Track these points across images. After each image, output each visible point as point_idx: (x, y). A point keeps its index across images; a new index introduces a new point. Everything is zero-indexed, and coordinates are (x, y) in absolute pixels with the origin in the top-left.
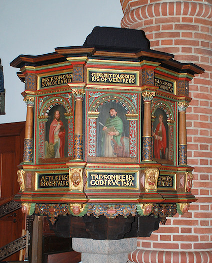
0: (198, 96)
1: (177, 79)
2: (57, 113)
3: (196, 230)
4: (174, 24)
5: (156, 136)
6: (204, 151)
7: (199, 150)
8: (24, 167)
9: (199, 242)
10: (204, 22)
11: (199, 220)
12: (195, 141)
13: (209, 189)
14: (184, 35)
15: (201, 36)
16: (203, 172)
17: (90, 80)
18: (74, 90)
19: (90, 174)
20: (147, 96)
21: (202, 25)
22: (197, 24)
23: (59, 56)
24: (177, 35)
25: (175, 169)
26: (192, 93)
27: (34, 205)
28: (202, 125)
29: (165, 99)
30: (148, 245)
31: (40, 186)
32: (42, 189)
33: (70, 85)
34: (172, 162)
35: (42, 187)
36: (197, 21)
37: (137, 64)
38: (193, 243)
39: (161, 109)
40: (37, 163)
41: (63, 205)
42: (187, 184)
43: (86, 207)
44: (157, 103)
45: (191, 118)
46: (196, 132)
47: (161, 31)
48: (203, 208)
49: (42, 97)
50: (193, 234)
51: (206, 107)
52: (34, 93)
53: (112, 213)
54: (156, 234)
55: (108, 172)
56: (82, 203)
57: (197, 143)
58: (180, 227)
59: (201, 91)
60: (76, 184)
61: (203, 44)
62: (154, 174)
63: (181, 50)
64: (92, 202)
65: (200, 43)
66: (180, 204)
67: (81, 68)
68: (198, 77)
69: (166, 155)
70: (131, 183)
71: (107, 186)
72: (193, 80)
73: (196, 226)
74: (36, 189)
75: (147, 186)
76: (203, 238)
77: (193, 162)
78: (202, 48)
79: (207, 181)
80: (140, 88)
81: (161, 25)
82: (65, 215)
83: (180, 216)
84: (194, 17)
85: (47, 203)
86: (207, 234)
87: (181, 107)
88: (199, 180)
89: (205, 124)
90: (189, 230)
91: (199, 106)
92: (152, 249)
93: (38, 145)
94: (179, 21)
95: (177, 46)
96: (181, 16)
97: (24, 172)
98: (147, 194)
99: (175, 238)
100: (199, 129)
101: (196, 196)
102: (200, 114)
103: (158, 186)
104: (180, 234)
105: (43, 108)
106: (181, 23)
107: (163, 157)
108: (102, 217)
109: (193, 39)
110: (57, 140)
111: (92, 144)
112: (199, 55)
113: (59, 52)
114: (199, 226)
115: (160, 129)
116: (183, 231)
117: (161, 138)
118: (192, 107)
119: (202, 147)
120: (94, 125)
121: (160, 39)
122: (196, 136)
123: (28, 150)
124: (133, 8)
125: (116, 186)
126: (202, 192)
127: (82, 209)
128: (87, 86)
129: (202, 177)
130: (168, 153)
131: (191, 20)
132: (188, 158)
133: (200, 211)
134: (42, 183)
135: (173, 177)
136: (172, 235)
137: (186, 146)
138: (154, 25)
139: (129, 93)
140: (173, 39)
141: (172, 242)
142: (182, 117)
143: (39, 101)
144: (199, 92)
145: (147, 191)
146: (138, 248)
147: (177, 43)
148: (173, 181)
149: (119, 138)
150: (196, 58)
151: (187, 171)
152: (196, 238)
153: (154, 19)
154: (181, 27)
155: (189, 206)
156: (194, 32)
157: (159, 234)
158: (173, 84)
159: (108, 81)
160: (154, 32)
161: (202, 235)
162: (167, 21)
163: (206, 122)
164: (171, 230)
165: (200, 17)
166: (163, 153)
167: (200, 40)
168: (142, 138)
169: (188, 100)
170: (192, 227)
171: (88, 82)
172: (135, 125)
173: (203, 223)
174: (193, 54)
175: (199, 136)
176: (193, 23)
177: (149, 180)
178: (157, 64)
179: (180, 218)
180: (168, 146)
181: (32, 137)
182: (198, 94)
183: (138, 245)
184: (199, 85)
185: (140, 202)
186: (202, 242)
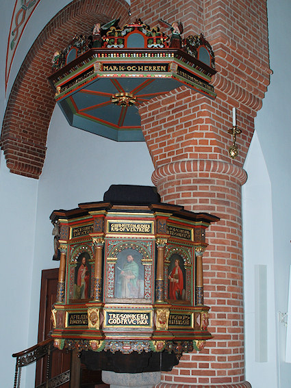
0: (215, 242)
1: (193, 227)
2: (84, 259)
3: (213, 366)
4: (192, 179)
5: (172, 279)
6: (221, 292)
7: (216, 291)
8: (55, 307)
9: (216, 377)
10: (220, 176)
11: (217, 356)
12: (212, 283)
13: (227, 327)
14: (201, 188)
15: (217, 189)
16: (221, 311)
17: (110, 231)
18: (94, 240)
19: (108, 313)
20: (159, 244)
21: (218, 179)
22: (213, 179)
23: (83, 211)
24: (195, 188)
25: (192, 308)
26: (209, 239)
27: (63, 340)
28: (219, 268)
29: (180, 245)
30: (170, 379)
31: (69, 324)
32: (70, 327)
33: (91, 235)
34: (190, 302)
35: (71, 325)
36: (212, 175)
37: (151, 215)
38: (210, 377)
39: (178, 255)
40: (68, 303)
41: (85, 341)
42: (203, 322)
43: (103, 344)
44: (172, 249)
45: (208, 261)
46: (213, 274)
47: (181, 185)
48: (220, 344)
49: (72, 245)
50: (210, 369)
51: (223, 252)
52: (66, 242)
53: (127, 349)
54: (177, 368)
55: (124, 311)
56: (99, 340)
57: (214, 285)
58: (198, 362)
59: (218, 237)
60: (94, 322)
61: (219, 195)
62: (165, 313)
63: (198, 201)
64: (109, 339)
65: (216, 195)
66: (197, 341)
67: (100, 220)
68: (215, 224)
69: (183, 296)
70: (146, 322)
71: (123, 325)
72: (209, 228)
73: (213, 362)
74: (66, 326)
75: (158, 325)
76: (219, 373)
77: (210, 302)
78: (218, 199)
79: (224, 319)
80: (154, 237)
81: (181, 180)
82: (87, 350)
83: (198, 352)
84: (209, 173)
85: (74, 339)
86: (224, 369)
87: (198, 252)
88: (217, 319)
89: (222, 267)
90: (207, 366)
91: (216, 251)
92: (173, 382)
93: (69, 287)
94: (196, 176)
95: (195, 198)
96: (198, 172)
97: (55, 312)
98: (159, 332)
99: (194, 373)
100: (216, 272)
101: (212, 334)
102: (216, 258)
103: (169, 324)
104: (198, 369)
105: (74, 255)
106: (199, 178)
107: (180, 298)
108: (118, 352)
109: (209, 191)
110: (83, 283)
111: (110, 287)
112: (215, 205)
113: (82, 207)
114: (217, 362)
115: (177, 272)
116: (201, 366)
117: (177, 280)
118: (210, 251)
119: (219, 288)
120: (113, 270)
121: (181, 192)
122: (214, 278)
123: (60, 292)
124: (159, 166)
125: (132, 324)
126: (219, 330)
127: (100, 346)
128: (107, 236)
129: (219, 316)
130: (185, 295)
131: (207, 175)
132: (204, 298)
133: (217, 348)
134: (71, 321)
135: (190, 316)
136: (191, 369)
137: (202, 288)
138: (176, 180)
139: (144, 241)
140: (192, 192)
141: (191, 376)
142: (199, 261)
143: (71, 249)
144: (216, 238)
145: (158, 329)
146: (162, 381)
147: (195, 195)
148: (190, 320)
149: (135, 281)
150: (213, 208)
151: (202, 310)
152: (213, 373)
153: (175, 175)
154: (199, 181)
155: (205, 343)
156: (210, 185)
157: (179, 369)
158: (190, 231)
159: (126, 231)
160: (175, 186)
161: (218, 370)
162: (187, 176)
163: (223, 265)
164: (190, 365)
165: (216, 172)
166: (179, 294)
167: (216, 192)
168: (156, 281)
169: (205, 245)
170: (210, 362)
171: (107, 232)
172: (150, 269)
173: (220, 359)
174: (210, 204)
175: (216, 278)
176: (209, 178)
177: (160, 319)
178: (169, 215)
179: (198, 354)
180: (185, 288)
181: (64, 280)
182: (215, 240)
183: (162, 378)
184: (216, 232)
185: (152, 339)
186: (219, 377)
